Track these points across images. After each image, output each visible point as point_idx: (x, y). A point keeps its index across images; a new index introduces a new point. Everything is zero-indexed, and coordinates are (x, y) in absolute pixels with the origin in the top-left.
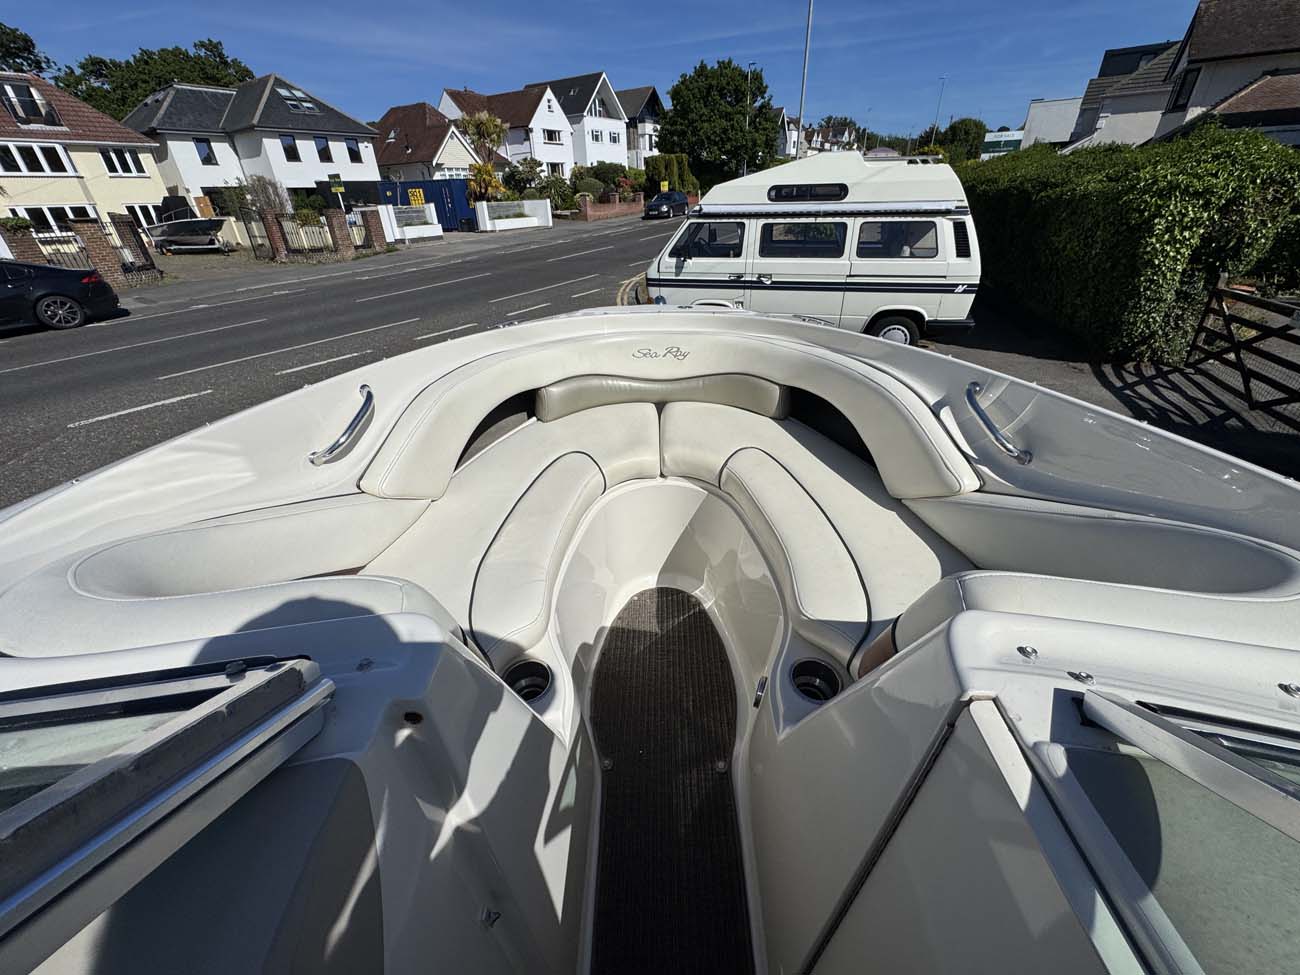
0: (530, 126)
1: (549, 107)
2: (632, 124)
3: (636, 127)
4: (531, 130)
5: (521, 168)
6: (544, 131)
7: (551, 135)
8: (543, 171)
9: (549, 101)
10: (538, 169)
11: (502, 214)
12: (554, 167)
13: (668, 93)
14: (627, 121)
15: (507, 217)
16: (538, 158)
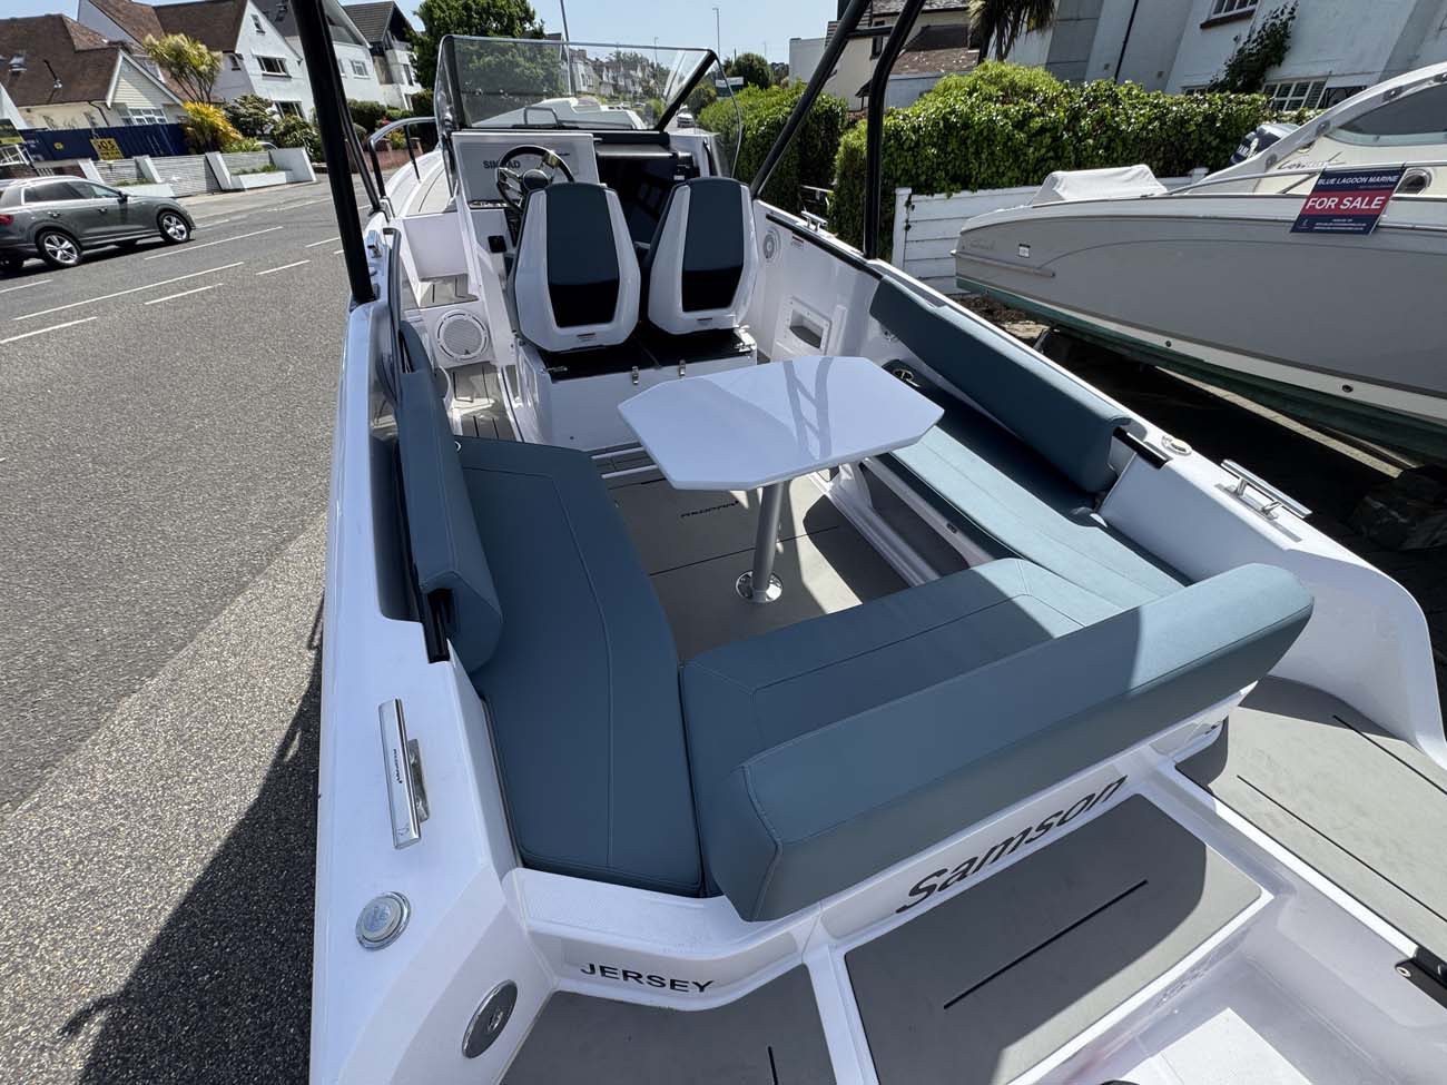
0: (236, 52)
1: (258, 26)
2: (378, 51)
3: (382, 54)
4: (240, 57)
5: (243, 111)
6: (258, 59)
7: (271, 65)
8: (274, 113)
9: (255, 18)
10: (268, 110)
11: (247, 169)
12: (287, 108)
13: (415, 13)
14: (369, 46)
15: (254, 171)
16: (264, 96)
